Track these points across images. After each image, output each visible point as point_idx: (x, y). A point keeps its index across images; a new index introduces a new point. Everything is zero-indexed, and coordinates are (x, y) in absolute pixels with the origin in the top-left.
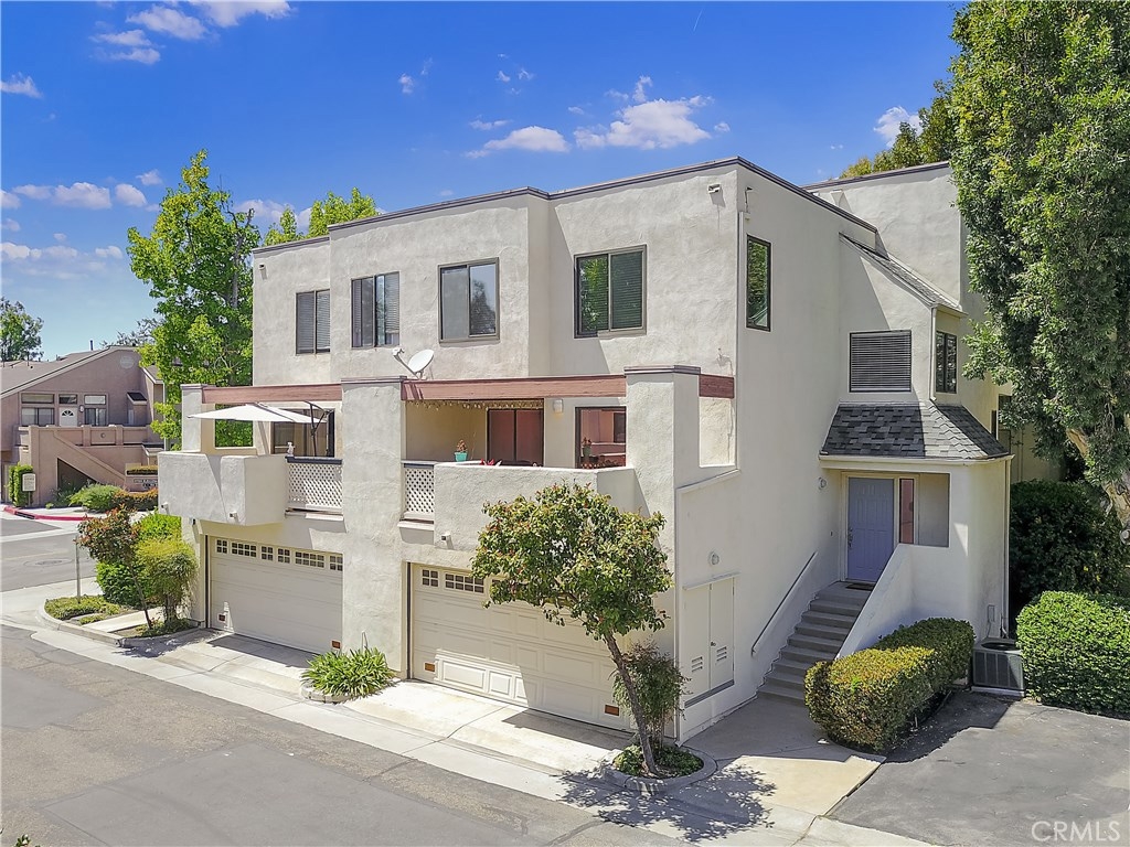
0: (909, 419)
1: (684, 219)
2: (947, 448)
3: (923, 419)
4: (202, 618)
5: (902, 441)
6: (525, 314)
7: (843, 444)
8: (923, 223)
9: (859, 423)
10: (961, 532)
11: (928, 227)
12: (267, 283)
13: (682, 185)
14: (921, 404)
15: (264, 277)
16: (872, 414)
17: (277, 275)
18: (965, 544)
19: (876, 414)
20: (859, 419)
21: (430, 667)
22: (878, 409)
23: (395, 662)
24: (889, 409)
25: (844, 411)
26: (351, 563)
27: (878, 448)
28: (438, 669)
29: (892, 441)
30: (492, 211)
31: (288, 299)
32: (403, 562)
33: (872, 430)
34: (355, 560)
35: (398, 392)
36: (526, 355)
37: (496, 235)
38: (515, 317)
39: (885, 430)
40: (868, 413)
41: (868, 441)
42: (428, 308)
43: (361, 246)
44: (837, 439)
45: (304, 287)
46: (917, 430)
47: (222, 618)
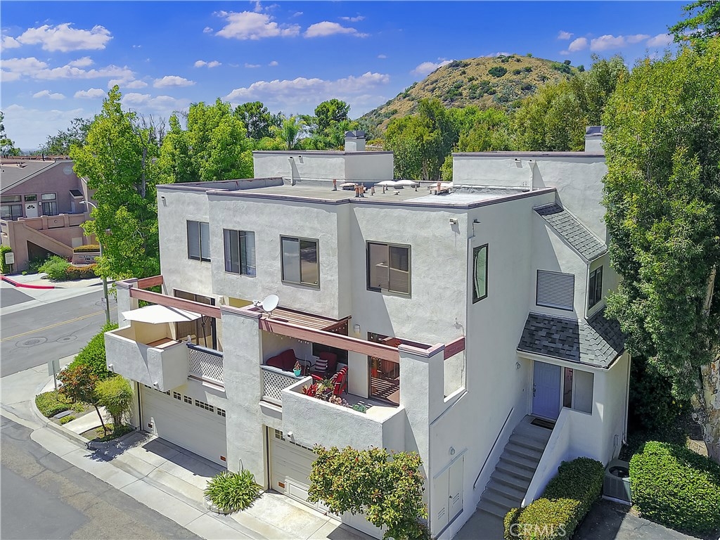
0: (571, 331)
1: (434, 235)
2: (592, 357)
3: (580, 332)
4: (137, 425)
5: (566, 347)
6: (336, 277)
7: (531, 343)
8: (585, 190)
9: (541, 329)
10: (600, 408)
11: (588, 192)
12: (167, 209)
13: (434, 214)
14: (579, 321)
15: (165, 205)
16: (549, 323)
17: (174, 206)
18: (602, 415)
19: (552, 323)
20: (541, 325)
21: (282, 485)
22: (553, 320)
23: (260, 480)
24: (560, 321)
25: (532, 317)
26: (231, 417)
27: (552, 350)
28: (287, 486)
29: (560, 346)
30: (314, 210)
31: (182, 223)
32: (263, 425)
33: (549, 335)
34: (234, 416)
35: (257, 324)
36: (337, 301)
37: (317, 225)
38: (329, 278)
39: (556, 336)
40: (546, 322)
41: (546, 343)
42: (274, 259)
43: (229, 209)
44: (528, 340)
45: (192, 218)
46: (576, 340)
47: (150, 426)
